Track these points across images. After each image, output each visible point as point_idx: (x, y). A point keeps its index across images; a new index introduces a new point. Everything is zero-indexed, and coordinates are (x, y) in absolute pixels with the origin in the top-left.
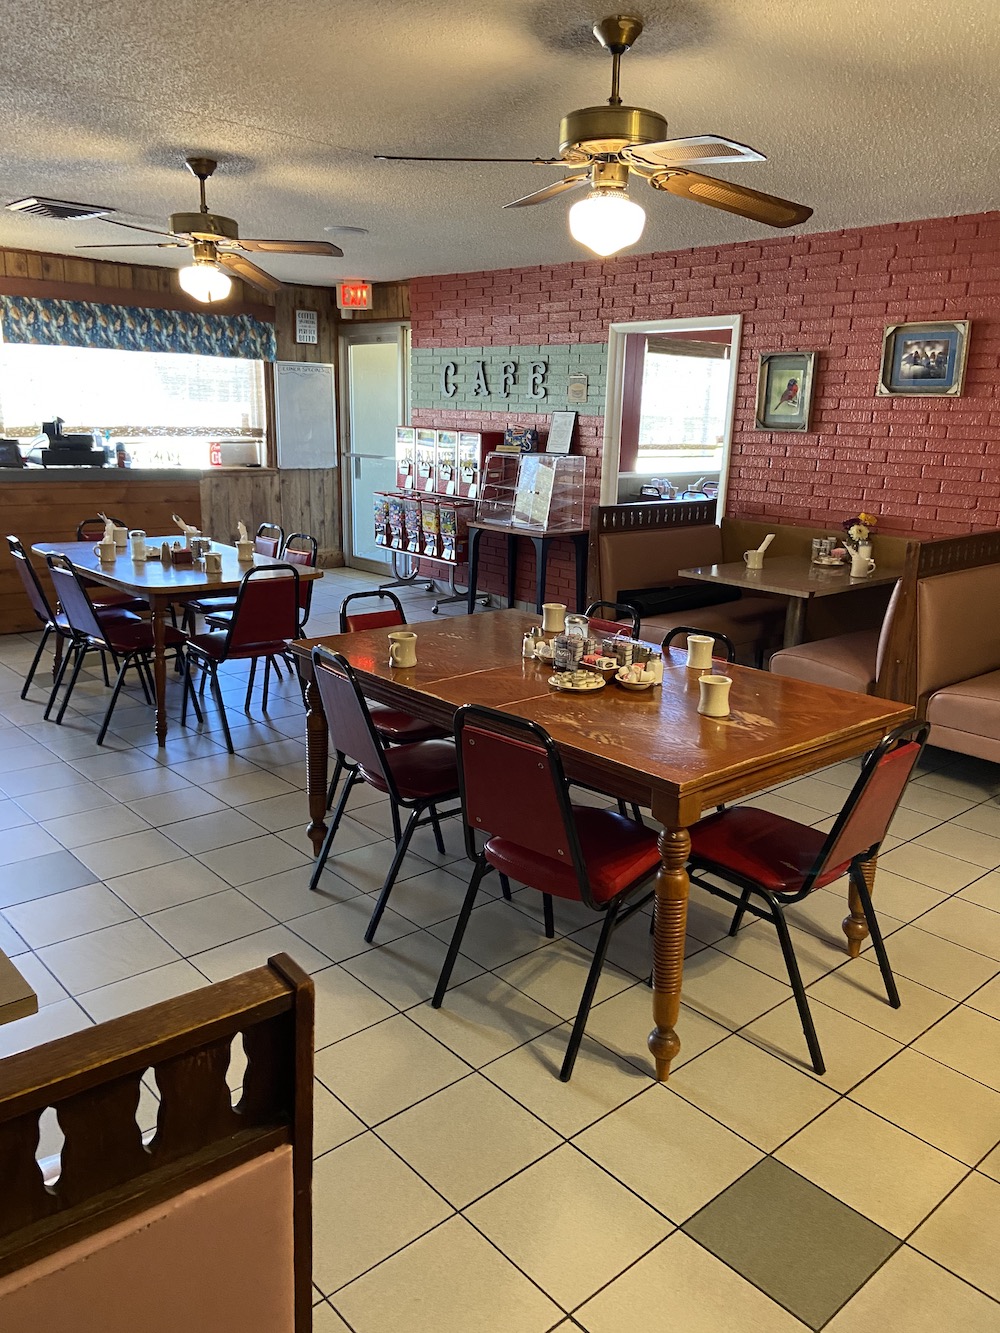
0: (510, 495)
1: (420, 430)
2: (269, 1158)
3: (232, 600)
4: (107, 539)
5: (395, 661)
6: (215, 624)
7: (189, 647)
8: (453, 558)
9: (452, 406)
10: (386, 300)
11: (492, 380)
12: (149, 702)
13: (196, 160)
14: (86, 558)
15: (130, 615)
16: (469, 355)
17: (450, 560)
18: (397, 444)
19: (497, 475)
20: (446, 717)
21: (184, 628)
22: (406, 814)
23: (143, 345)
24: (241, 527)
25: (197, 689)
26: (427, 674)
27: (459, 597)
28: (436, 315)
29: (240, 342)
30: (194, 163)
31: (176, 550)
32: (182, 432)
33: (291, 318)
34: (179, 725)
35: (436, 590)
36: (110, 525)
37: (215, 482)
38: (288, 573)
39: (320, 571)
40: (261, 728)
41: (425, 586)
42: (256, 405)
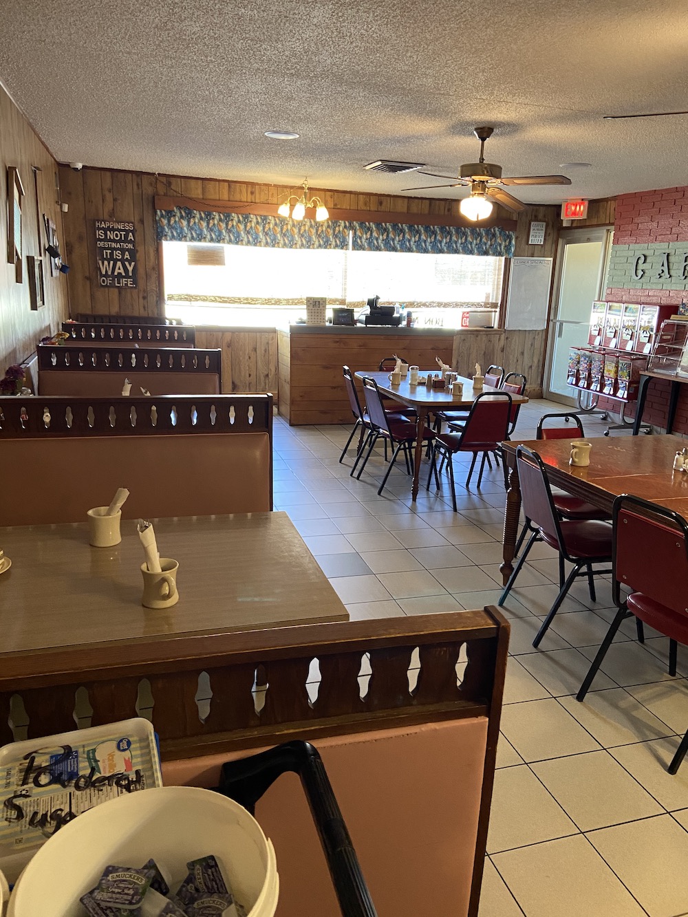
0: (678, 352)
1: (611, 304)
2: (474, 721)
3: (466, 414)
4: (397, 370)
5: (573, 461)
6: (453, 428)
7: (437, 441)
8: (625, 396)
9: (639, 286)
10: (598, 211)
11: (674, 267)
12: (409, 473)
13: (481, 128)
14: (384, 381)
15: (404, 418)
16: (656, 249)
17: (623, 398)
18: (592, 313)
19: (669, 337)
20: (607, 503)
21: (434, 429)
22: (570, 566)
23: (430, 250)
24: (478, 367)
25: (438, 469)
26: (596, 473)
27: (626, 426)
28: (636, 220)
29: (491, 245)
30: (479, 130)
31: (435, 380)
32: (446, 305)
33: (527, 228)
34: (425, 490)
35: (609, 419)
36: (399, 362)
37: (463, 337)
38: (505, 398)
39: (527, 398)
40: (475, 498)
41: (601, 416)
42: (496, 287)
